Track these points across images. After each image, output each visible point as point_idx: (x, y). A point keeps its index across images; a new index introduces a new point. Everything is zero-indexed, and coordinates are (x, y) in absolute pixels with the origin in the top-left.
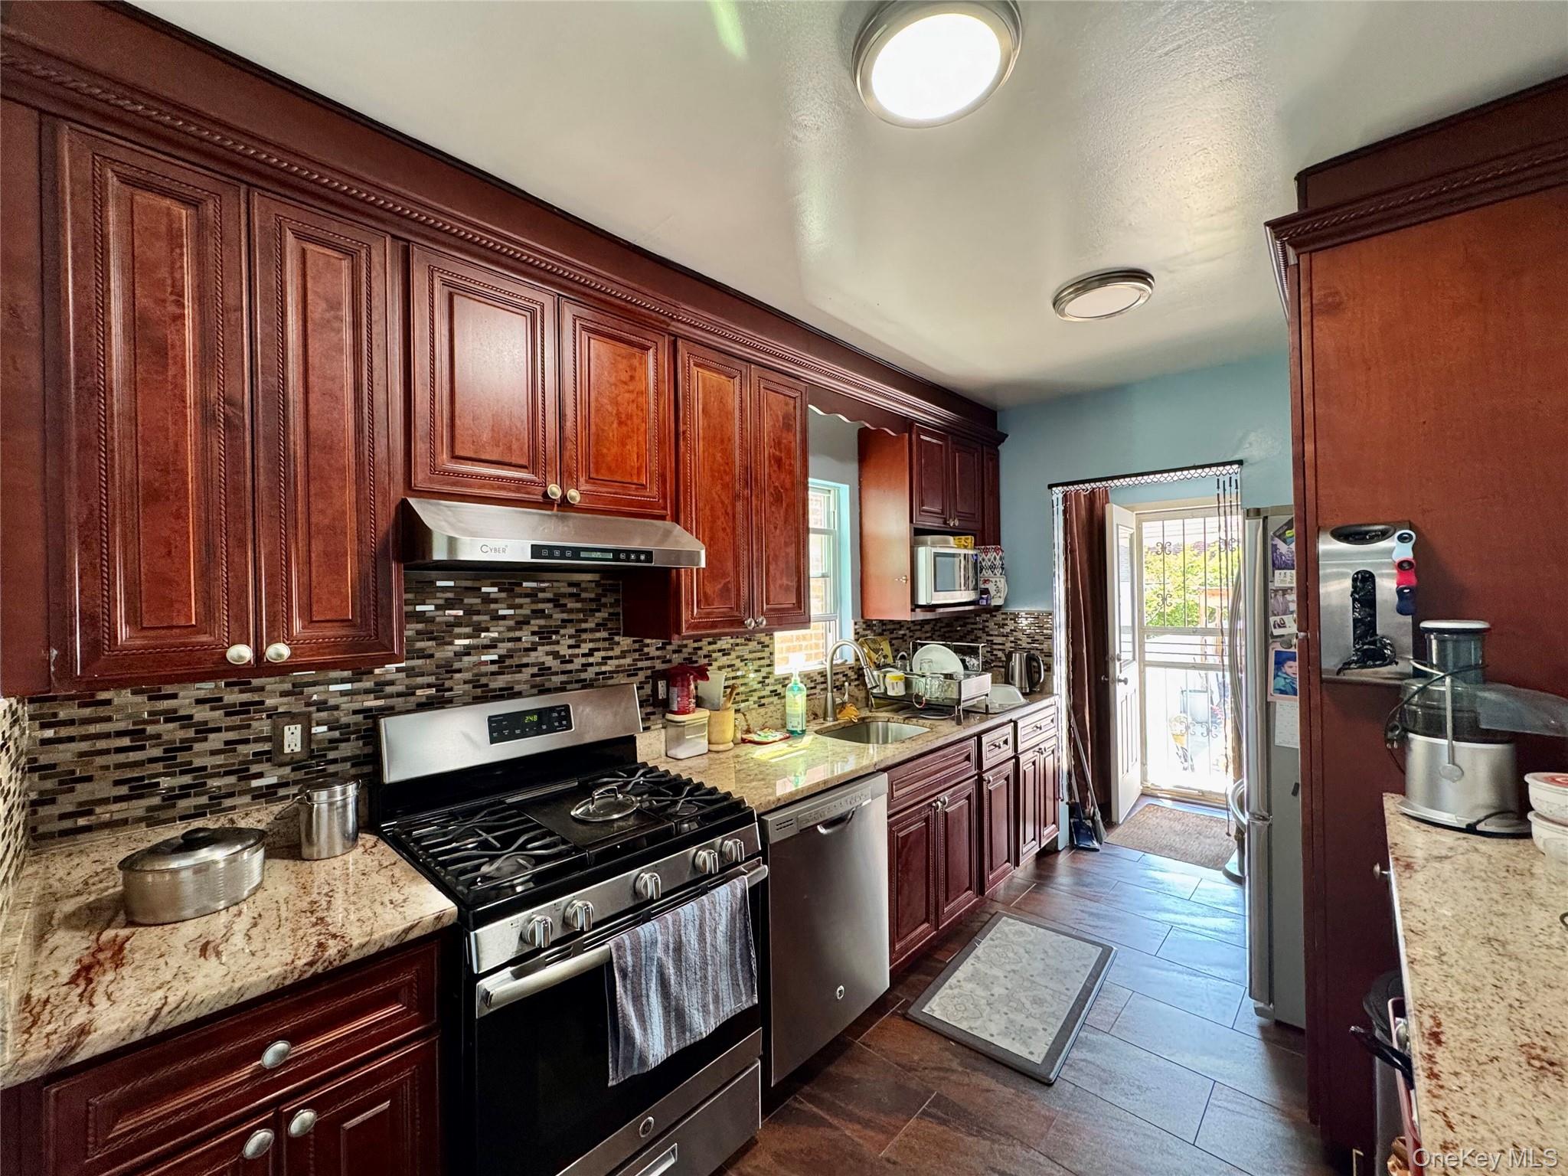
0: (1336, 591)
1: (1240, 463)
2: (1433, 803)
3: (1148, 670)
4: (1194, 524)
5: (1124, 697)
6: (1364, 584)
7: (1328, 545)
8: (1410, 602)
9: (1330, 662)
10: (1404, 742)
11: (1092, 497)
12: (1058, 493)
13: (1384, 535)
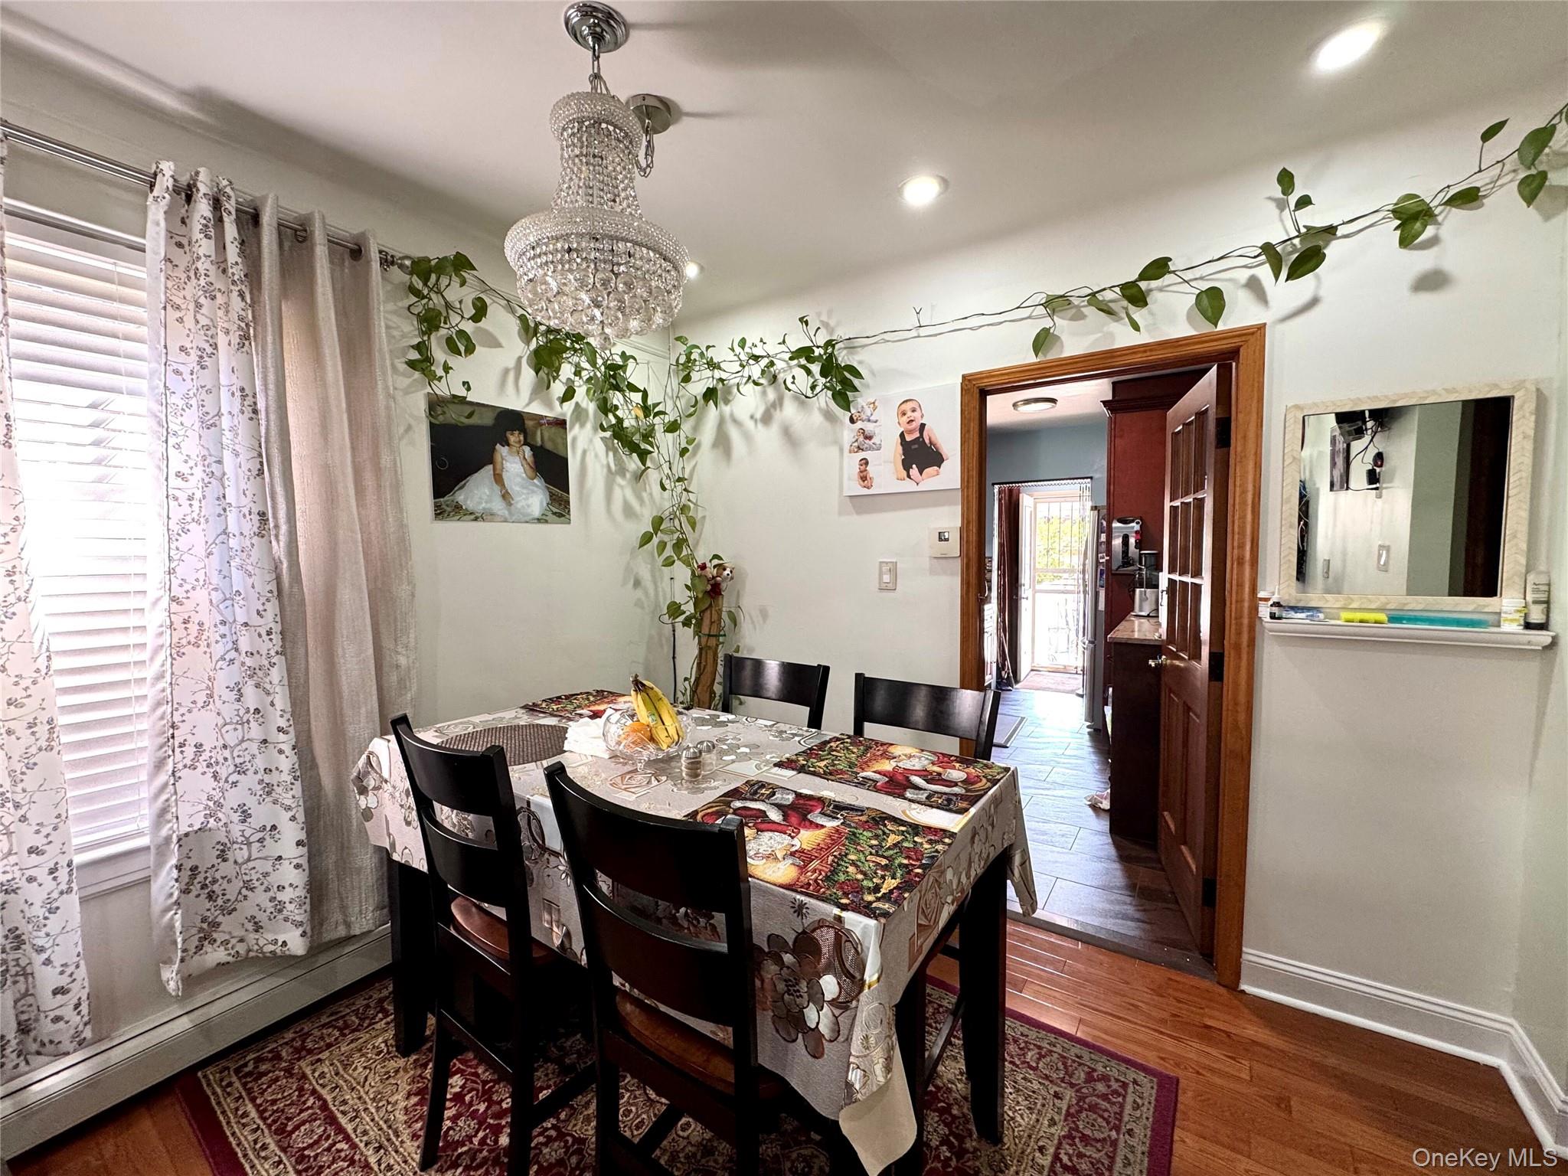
0: (1117, 542)
1: (1091, 478)
2: (1141, 610)
3: (1037, 595)
4: (1066, 506)
5: (1025, 606)
6: (1126, 538)
7: (1116, 524)
8: (1139, 545)
9: (1114, 567)
10: (1134, 592)
11: (1011, 491)
12: (997, 487)
13: (1133, 521)
